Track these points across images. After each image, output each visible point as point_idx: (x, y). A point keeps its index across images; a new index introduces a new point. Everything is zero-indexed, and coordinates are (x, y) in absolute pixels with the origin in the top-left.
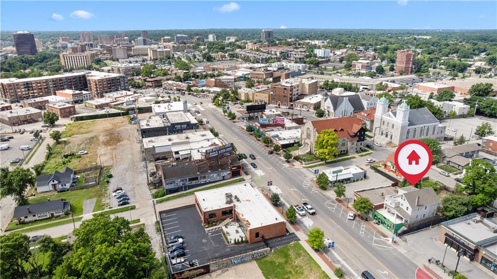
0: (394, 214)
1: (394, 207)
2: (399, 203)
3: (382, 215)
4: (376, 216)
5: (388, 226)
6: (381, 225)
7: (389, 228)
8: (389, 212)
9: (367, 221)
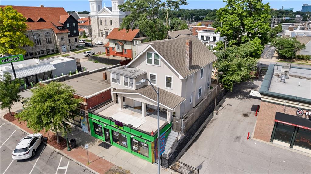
0: (140, 108)
1: (134, 88)
2: (145, 75)
3: (111, 119)
4: (96, 126)
5: (132, 143)
6: (115, 147)
7: (135, 148)
8: (126, 107)
9: (76, 146)
